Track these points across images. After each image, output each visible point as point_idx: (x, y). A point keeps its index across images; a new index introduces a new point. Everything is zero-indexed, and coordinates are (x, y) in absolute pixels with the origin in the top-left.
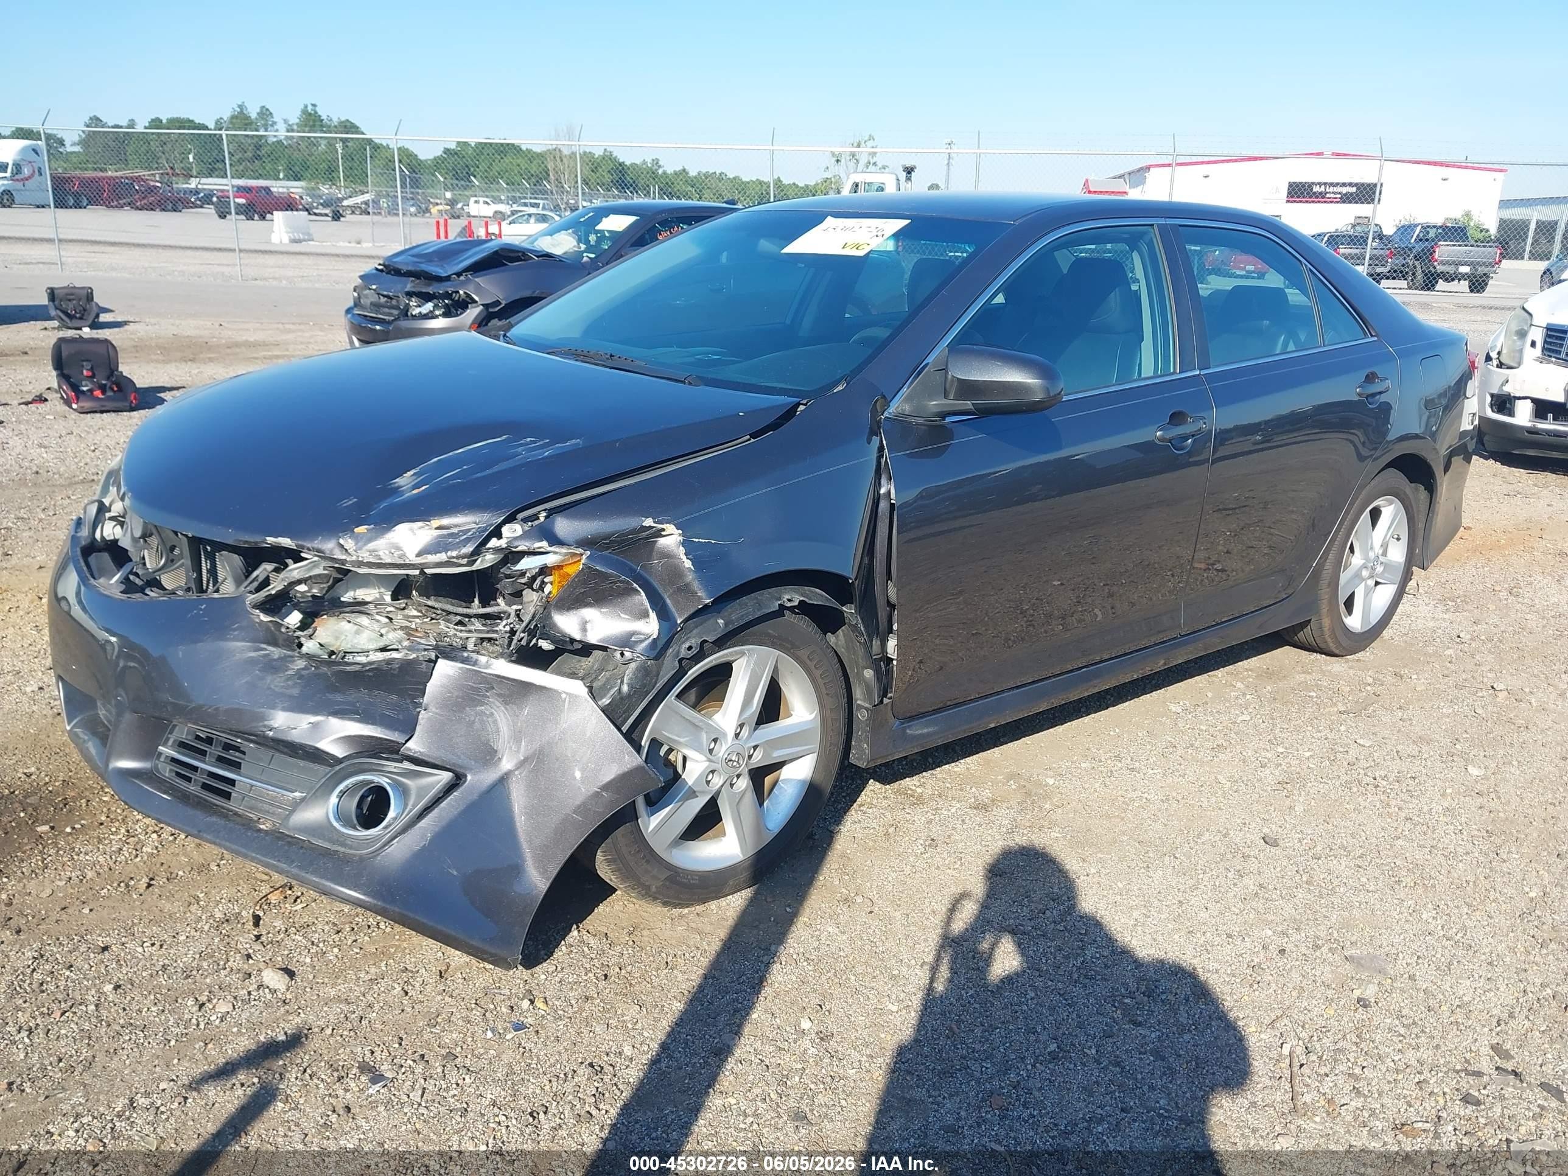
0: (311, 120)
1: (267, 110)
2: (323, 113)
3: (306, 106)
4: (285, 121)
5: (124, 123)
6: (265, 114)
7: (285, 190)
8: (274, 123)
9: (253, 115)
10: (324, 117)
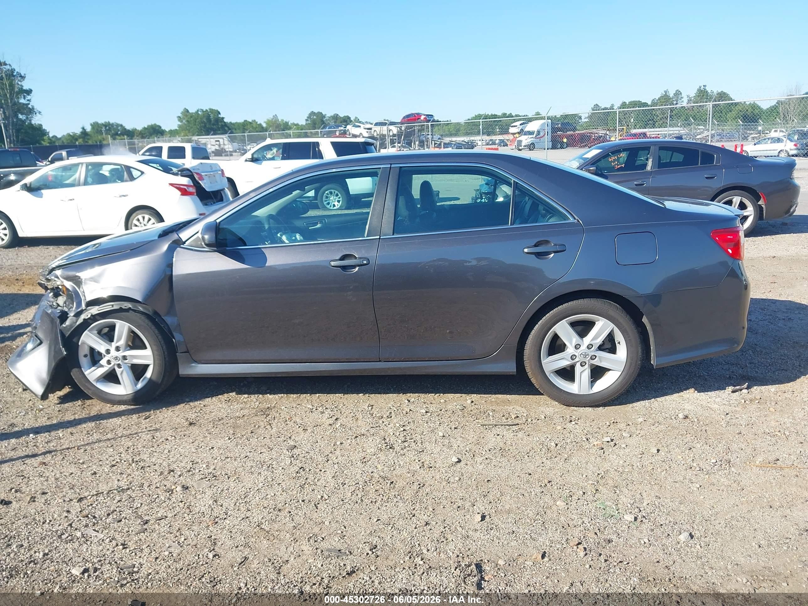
0: (703, 94)
1: (679, 91)
2: (709, 89)
3: (700, 87)
4: (688, 96)
5: (609, 106)
6: (678, 93)
7: (678, 132)
8: (682, 98)
9: (671, 95)
10: (709, 91)
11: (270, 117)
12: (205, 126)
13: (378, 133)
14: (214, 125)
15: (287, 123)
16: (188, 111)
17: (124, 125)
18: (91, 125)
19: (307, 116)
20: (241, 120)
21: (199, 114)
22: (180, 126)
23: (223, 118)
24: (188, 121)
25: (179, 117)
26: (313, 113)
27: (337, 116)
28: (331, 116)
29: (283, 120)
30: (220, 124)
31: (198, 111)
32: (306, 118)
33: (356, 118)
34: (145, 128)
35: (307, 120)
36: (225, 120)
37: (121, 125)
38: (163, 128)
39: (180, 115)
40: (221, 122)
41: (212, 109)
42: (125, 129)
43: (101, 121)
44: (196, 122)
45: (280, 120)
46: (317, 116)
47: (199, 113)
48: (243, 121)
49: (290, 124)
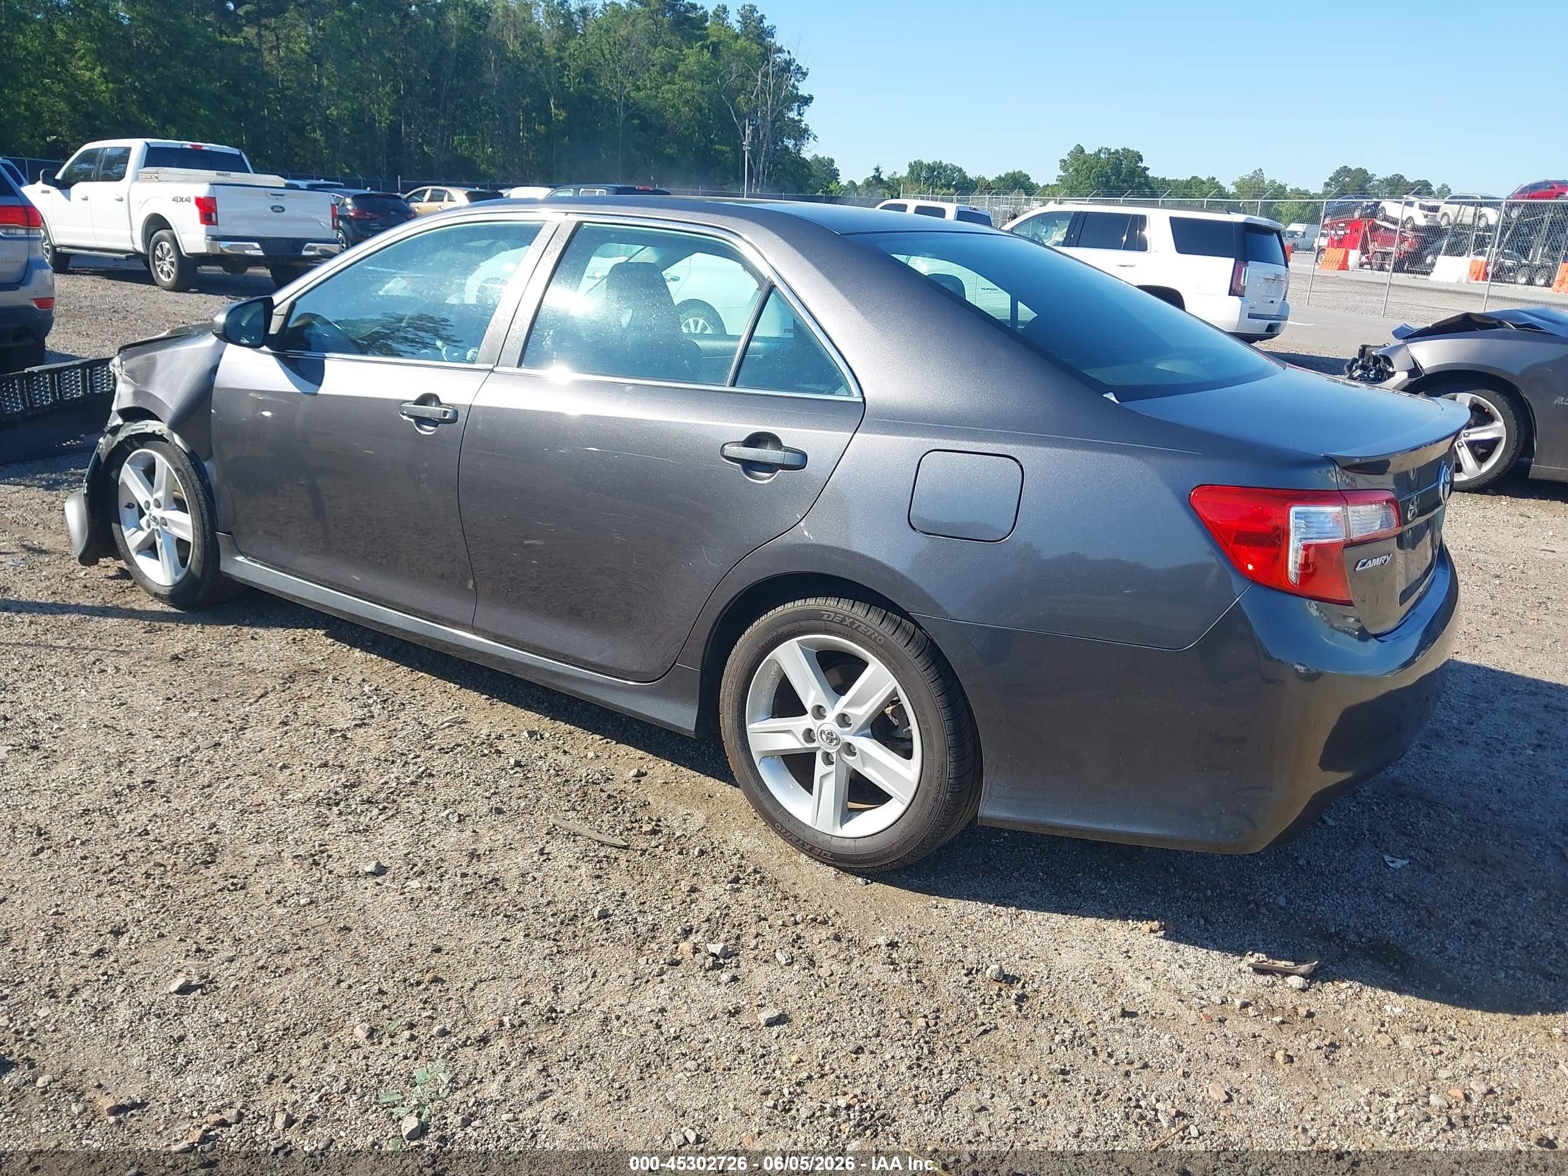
11: (1247, 172)
12: (1107, 182)
13: (1452, 219)
14: (1124, 181)
15: (1282, 188)
16: (1082, 151)
17: (964, 170)
18: (910, 166)
19: (1331, 175)
20: (1185, 177)
21: (1100, 158)
22: (1061, 179)
23: (1146, 169)
24: (1076, 170)
25: (1064, 161)
26: (1345, 171)
27: (1399, 180)
28: (1386, 180)
29: (1274, 182)
30: (1136, 180)
31: (1100, 151)
32: (1328, 180)
33: (1444, 186)
34: (1000, 178)
35: (1327, 185)
36: (1150, 173)
37: (960, 170)
38: (1033, 180)
39: (1066, 157)
40: (1139, 177)
41: (1129, 150)
42: (966, 177)
43: (928, 160)
44: (1090, 172)
45: (1266, 182)
46: (1352, 179)
47: (1102, 155)
48: (1189, 179)
49: (1288, 189)
